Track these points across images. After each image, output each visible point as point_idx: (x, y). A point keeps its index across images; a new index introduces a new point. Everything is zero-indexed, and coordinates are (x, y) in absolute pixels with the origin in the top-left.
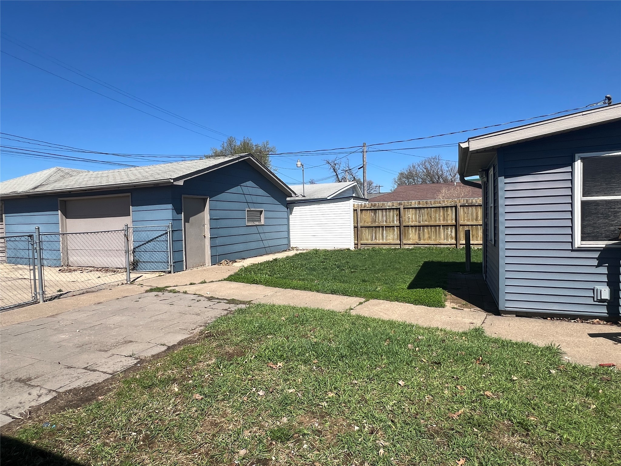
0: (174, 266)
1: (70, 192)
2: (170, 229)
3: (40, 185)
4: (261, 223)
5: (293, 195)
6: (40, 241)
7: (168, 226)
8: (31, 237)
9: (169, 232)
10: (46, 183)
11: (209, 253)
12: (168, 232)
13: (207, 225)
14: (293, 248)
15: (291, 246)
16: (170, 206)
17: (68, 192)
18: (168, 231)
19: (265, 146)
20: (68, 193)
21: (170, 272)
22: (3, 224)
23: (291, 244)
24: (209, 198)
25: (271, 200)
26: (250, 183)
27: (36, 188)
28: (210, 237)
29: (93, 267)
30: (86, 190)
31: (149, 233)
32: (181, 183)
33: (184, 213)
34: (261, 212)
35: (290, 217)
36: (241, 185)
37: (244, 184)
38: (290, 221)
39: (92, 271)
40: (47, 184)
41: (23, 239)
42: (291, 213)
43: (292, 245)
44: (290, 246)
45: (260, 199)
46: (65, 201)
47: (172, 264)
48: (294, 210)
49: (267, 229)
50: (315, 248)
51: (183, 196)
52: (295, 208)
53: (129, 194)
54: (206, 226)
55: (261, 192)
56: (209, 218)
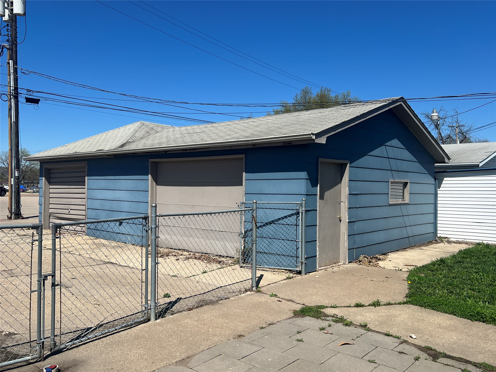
0: (305, 263)
1: (166, 151)
2: (304, 209)
3: (126, 143)
4: (405, 201)
5: (446, 160)
6: (157, 227)
7: (301, 205)
8: (146, 220)
9: (302, 213)
10: (132, 140)
11: (346, 244)
12: (300, 213)
13: (345, 203)
14: (442, 240)
15: (439, 235)
16: (304, 175)
17: (164, 151)
18: (300, 211)
19: (346, 97)
20: (164, 153)
21: (300, 273)
22: (85, 188)
23: (438, 232)
24: (350, 164)
25: (417, 166)
26: (395, 142)
27: (122, 146)
28: (347, 221)
29: (188, 251)
30: (186, 150)
31: (267, 211)
32: (323, 140)
33: (320, 185)
34: (405, 184)
35: (439, 192)
36: (386, 144)
37: (388, 143)
38: (439, 199)
39: (189, 258)
40: (134, 142)
41: (136, 221)
42: (439, 187)
43: (440, 233)
44: (436, 235)
45: (405, 166)
46: (157, 163)
47: (304, 261)
48: (444, 182)
49: (411, 210)
50: (481, 241)
51: (320, 160)
52: (445, 179)
53: (243, 156)
54: (342, 204)
55: (406, 154)
56: (347, 192)
